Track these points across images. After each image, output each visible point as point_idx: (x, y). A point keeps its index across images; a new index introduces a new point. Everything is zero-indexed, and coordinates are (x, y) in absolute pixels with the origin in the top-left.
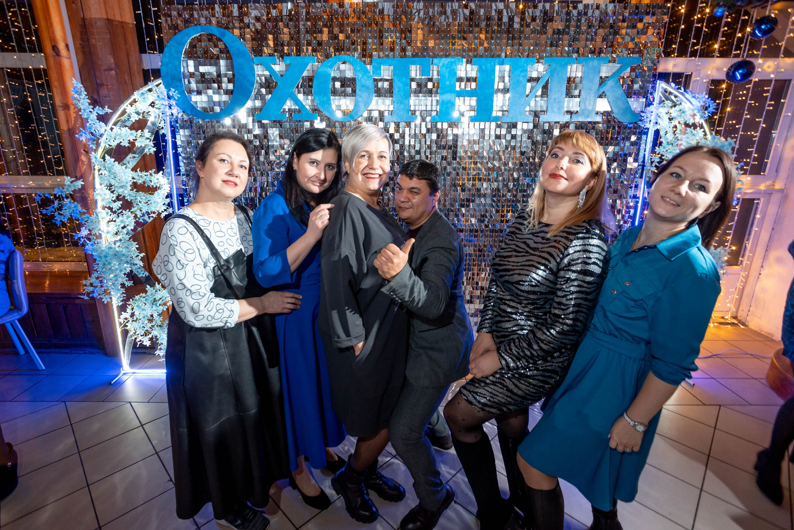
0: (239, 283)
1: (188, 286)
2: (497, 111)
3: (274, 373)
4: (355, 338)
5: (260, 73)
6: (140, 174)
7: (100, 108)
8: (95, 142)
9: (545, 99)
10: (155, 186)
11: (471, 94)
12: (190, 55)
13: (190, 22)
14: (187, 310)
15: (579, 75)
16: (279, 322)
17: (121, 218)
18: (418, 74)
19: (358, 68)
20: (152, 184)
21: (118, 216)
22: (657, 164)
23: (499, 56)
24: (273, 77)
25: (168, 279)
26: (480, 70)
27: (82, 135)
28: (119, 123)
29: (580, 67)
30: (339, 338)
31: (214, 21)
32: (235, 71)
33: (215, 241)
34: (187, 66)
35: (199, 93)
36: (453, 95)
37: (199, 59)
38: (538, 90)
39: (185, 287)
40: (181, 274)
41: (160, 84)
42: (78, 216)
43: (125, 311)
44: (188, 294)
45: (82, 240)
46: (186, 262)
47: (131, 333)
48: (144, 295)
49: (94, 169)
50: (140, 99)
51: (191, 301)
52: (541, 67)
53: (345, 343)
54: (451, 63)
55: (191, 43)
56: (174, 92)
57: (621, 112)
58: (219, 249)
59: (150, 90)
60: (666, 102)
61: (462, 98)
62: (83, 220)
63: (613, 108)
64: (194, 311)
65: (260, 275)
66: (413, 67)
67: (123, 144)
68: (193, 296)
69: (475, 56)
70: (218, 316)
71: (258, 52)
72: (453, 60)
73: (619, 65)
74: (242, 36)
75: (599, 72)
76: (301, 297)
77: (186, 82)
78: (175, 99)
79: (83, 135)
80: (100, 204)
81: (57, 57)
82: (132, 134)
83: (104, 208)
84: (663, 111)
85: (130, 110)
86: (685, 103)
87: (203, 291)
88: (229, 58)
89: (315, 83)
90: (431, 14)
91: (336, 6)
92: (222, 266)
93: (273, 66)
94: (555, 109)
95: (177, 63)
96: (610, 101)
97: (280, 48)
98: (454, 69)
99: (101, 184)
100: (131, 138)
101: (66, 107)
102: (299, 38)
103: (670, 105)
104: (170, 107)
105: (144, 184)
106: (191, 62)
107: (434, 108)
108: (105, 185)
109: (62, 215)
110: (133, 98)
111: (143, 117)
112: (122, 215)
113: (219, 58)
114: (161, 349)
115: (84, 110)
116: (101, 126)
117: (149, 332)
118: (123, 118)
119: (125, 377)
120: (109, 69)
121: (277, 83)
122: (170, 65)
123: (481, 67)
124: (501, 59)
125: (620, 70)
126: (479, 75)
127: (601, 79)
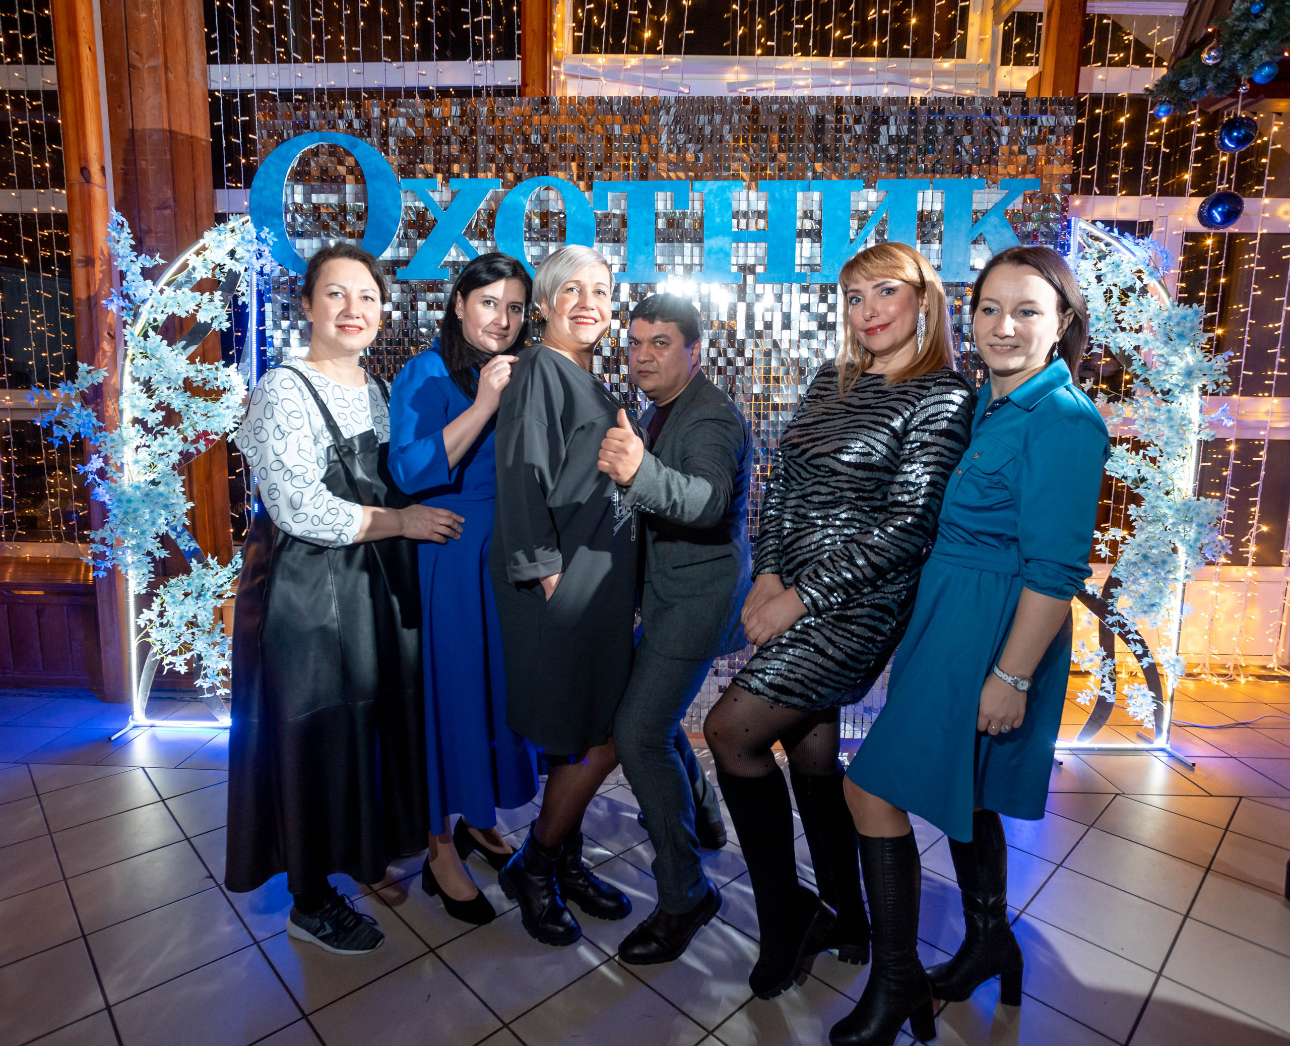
1: (289, 464)
2: (801, 265)
3: (409, 636)
4: (544, 564)
5: (409, 204)
6: (199, 367)
7: (148, 257)
8: (132, 313)
10: (221, 388)
11: (757, 238)
12: (300, 175)
13: (304, 127)
14: (282, 503)
15: (938, 207)
17: (160, 439)
18: (669, 207)
19: (571, 198)
20: (218, 383)
21: (156, 438)
23: (803, 178)
24: (429, 211)
25: (259, 454)
26: (771, 199)
27: (112, 301)
28: (176, 283)
29: (938, 195)
30: (517, 564)
31: (341, 124)
32: (370, 201)
33: (333, 409)
34: (293, 193)
35: (308, 235)
36: (727, 239)
37: (313, 184)
38: (870, 232)
40: (279, 447)
41: (247, 221)
42: (90, 433)
43: (149, 608)
44: (287, 478)
45: (90, 477)
46: (289, 430)
47: (155, 650)
48: (184, 577)
49: (126, 356)
50: (212, 244)
51: (288, 489)
52: (872, 195)
53: (527, 573)
54: (723, 189)
55: (301, 158)
56: (269, 233)
58: (339, 422)
59: (231, 230)
61: (742, 245)
62: (97, 440)
64: (292, 505)
67: (177, 315)
68: (295, 482)
69: (763, 178)
70: (329, 518)
72: (726, 183)
73: (1004, 192)
74: (384, 146)
75: (971, 203)
76: (463, 520)
77: (289, 219)
78: (268, 244)
79: (115, 300)
80: (127, 417)
81: (86, 185)
82: (194, 298)
83: (136, 421)
84: (1086, 265)
85: (195, 261)
86: (1122, 252)
87: (309, 477)
88: (361, 179)
89: (498, 219)
91: (536, 103)
92: (341, 447)
93: (431, 194)
95: (275, 189)
96: (994, 248)
97: (444, 166)
98: (728, 199)
99: (135, 379)
100: (191, 307)
101: (89, 262)
102: (475, 150)
103: (1096, 255)
104: (260, 255)
105: (204, 385)
106: (299, 188)
107: (696, 260)
108: (142, 380)
109: (65, 427)
110: (202, 242)
111: (214, 276)
112: (163, 435)
113: (344, 181)
114: (206, 676)
115: (123, 257)
116: (146, 286)
117: (186, 647)
118: (181, 277)
119: (136, 732)
120: (163, 207)
121: (435, 220)
122: (266, 193)
123: (773, 195)
124: (807, 182)
125: (1006, 200)
126: (769, 208)
127: (976, 213)
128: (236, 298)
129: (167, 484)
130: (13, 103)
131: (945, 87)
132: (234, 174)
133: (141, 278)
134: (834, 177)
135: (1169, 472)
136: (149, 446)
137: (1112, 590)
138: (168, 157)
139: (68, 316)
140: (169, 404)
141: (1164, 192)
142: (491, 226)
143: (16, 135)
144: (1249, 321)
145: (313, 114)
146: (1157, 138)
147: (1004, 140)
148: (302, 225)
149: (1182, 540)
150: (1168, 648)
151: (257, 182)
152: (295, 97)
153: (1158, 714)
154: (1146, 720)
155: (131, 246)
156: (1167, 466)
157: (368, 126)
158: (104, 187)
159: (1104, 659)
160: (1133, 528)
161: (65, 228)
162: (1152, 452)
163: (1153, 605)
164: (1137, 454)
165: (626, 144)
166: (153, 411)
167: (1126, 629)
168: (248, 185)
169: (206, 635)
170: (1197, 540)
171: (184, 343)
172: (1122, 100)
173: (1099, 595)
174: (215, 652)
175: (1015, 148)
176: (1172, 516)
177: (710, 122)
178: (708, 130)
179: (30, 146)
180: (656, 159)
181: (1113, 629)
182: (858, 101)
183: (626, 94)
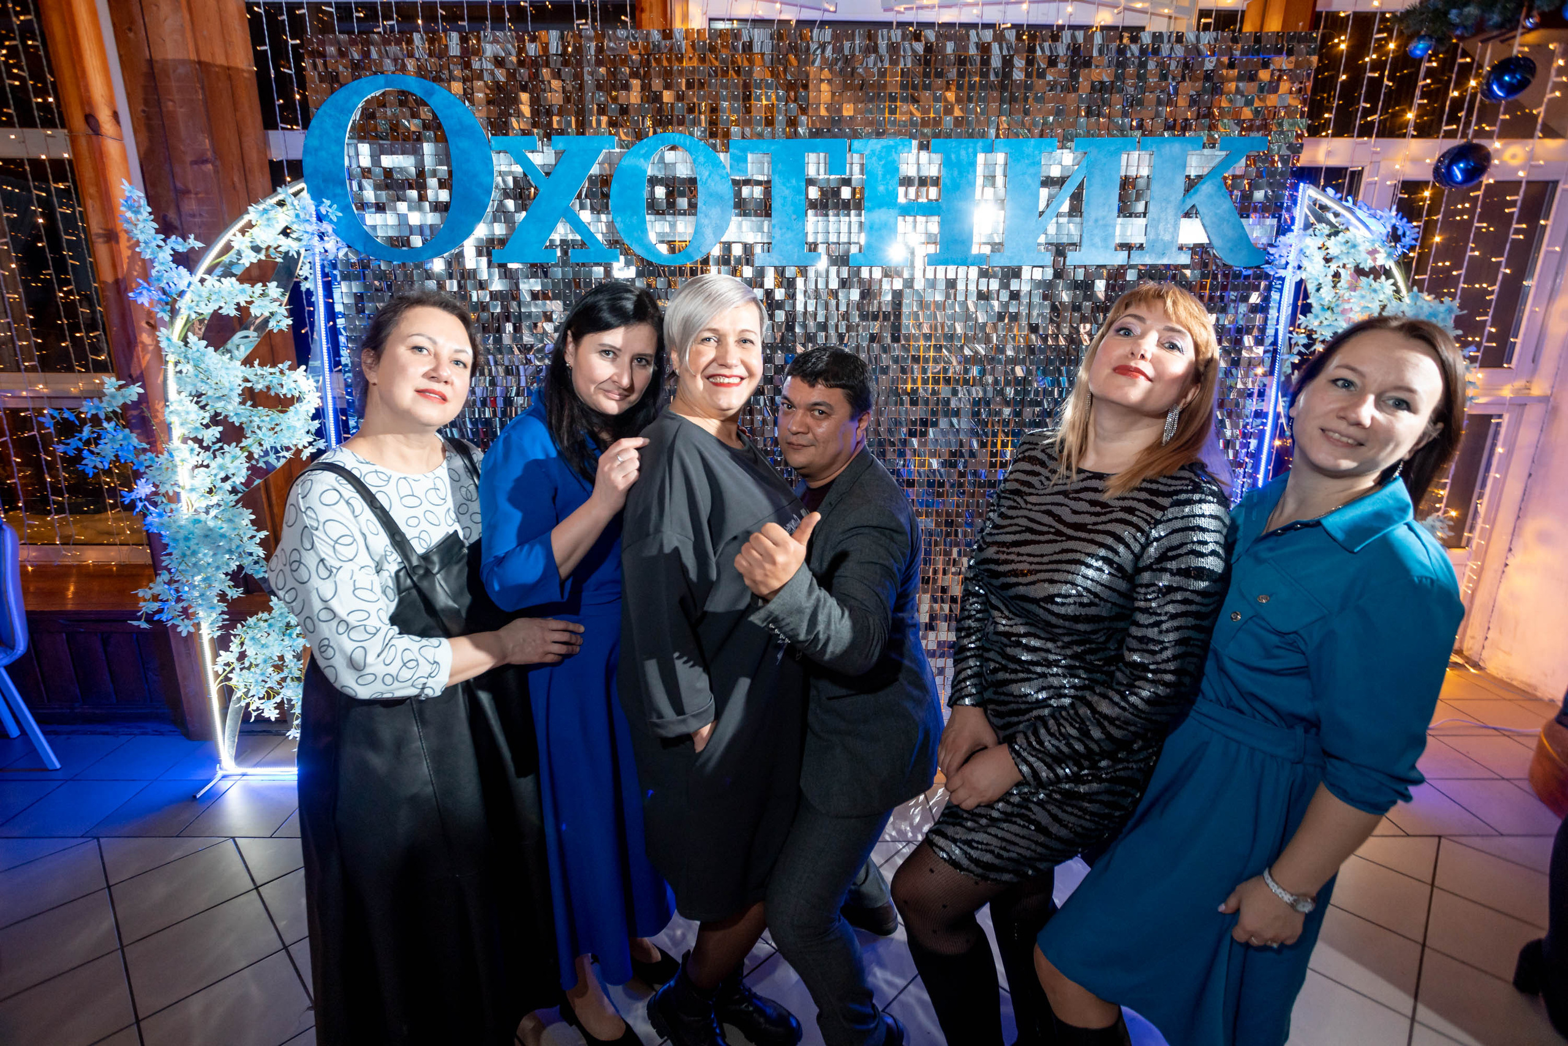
0: (451, 603)
1: (342, 612)
2: (980, 244)
3: (525, 785)
4: (694, 716)
5: (503, 168)
6: (259, 372)
7: (180, 239)
8: (168, 308)
9: (1078, 220)
10: (289, 396)
11: (929, 210)
12: (363, 132)
13: (364, 69)
14: (339, 662)
15: (1144, 172)
16: (537, 682)
17: (219, 460)
18: (822, 171)
19: (701, 159)
20: (284, 391)
21: (215, 457)
22: (1303, 350)
23: (983, 135)
24: (530, 177)
25: (300, 599)
26: (946, 163)
27: (141, 293)
28: (219, 271)
29: (1146, 157)
30: (660, 716)
31: (411, 65)
32: (454, 164)
33: (398, 516)
34: (358, 155)
35: (380, 208)
36: (893, 212)
37: (381, 142)
38: (1062, 203)
39: (335, 615)
40: (326, 589)
41: (302, 190)
42: (131, 457)
43: (227, 649)
44: (341, 630)
45: (140, 505)
46: (337, 564)
47: (239, 694)
48: (265, 615)
49: (167, 362)
50: (260, 222)
51: (347, 644)
52: (1067, 157)
53: (674, 727)
54: (889, 149)
55: (364, 109)
56: (330, 207)
57: (1229, 245)
58: (409, 533)
59: (281, 204)
60: (1319, 226)
61: (910, 219)
62: (141, 464)
63: (1213, 238)
64: (353, 665)
65: (497, 587)
66: (812, 158)
67: (224, 312)
68: (353, 635)
69: (936, 136)
70: (406, 674)
71: (499, 127)
72: (891, 142)
73: (1224, 153)
74: (468, 95)
75: (1184, 166)
76: (582, 629)
77: (355, 187)
78: (331, 221)
79: (145, 292)
80: (177, 432)
81: (94, 137)
82: (243, 291)
83: (185, 440)
84: (1312, 243)
85: (241, 243)
86: (1356, 227)
87: (373, 623)
88: (441, 138)
89: (615, 188)
90: (847, 52)
91: (656, 36)
92: (414, 569)
93: (530, 155)
94: (1097, 240)
95: (335, 149)
96: (1206, 224)
97: (544, 120)
98: (894, 162)
99: (181, 388)
100: (241, 301)
101: (111, 236)
103: (1326, 233)
104: (322, 236)
105: (268, 391)
106: (364, 148)
107: (854, 238)
108: (189, 390)
110: (246, 218)
111: (267, 259)
112: (223, 453)
113: (420, 139)
115: (147, 243)
116: (181, 275)
117: (275, 691)
118: (226, 261)
119: (227, 782)
120: (201, 160)
121: (536, 189)
122: (323, 154)
123: (948, 157)
124: (989, 141)
125: (1225, 163)
126: (944, 173)
127: (1188, 179)
128: (297, 285)
133: (174, 266)
134: (1022, 135)
138: (201, 97)
140: (226, 416)
142: (605, 196)
145: (374, 50)
148: (371, 195)
158: (120, 138)
180: (805, 110)
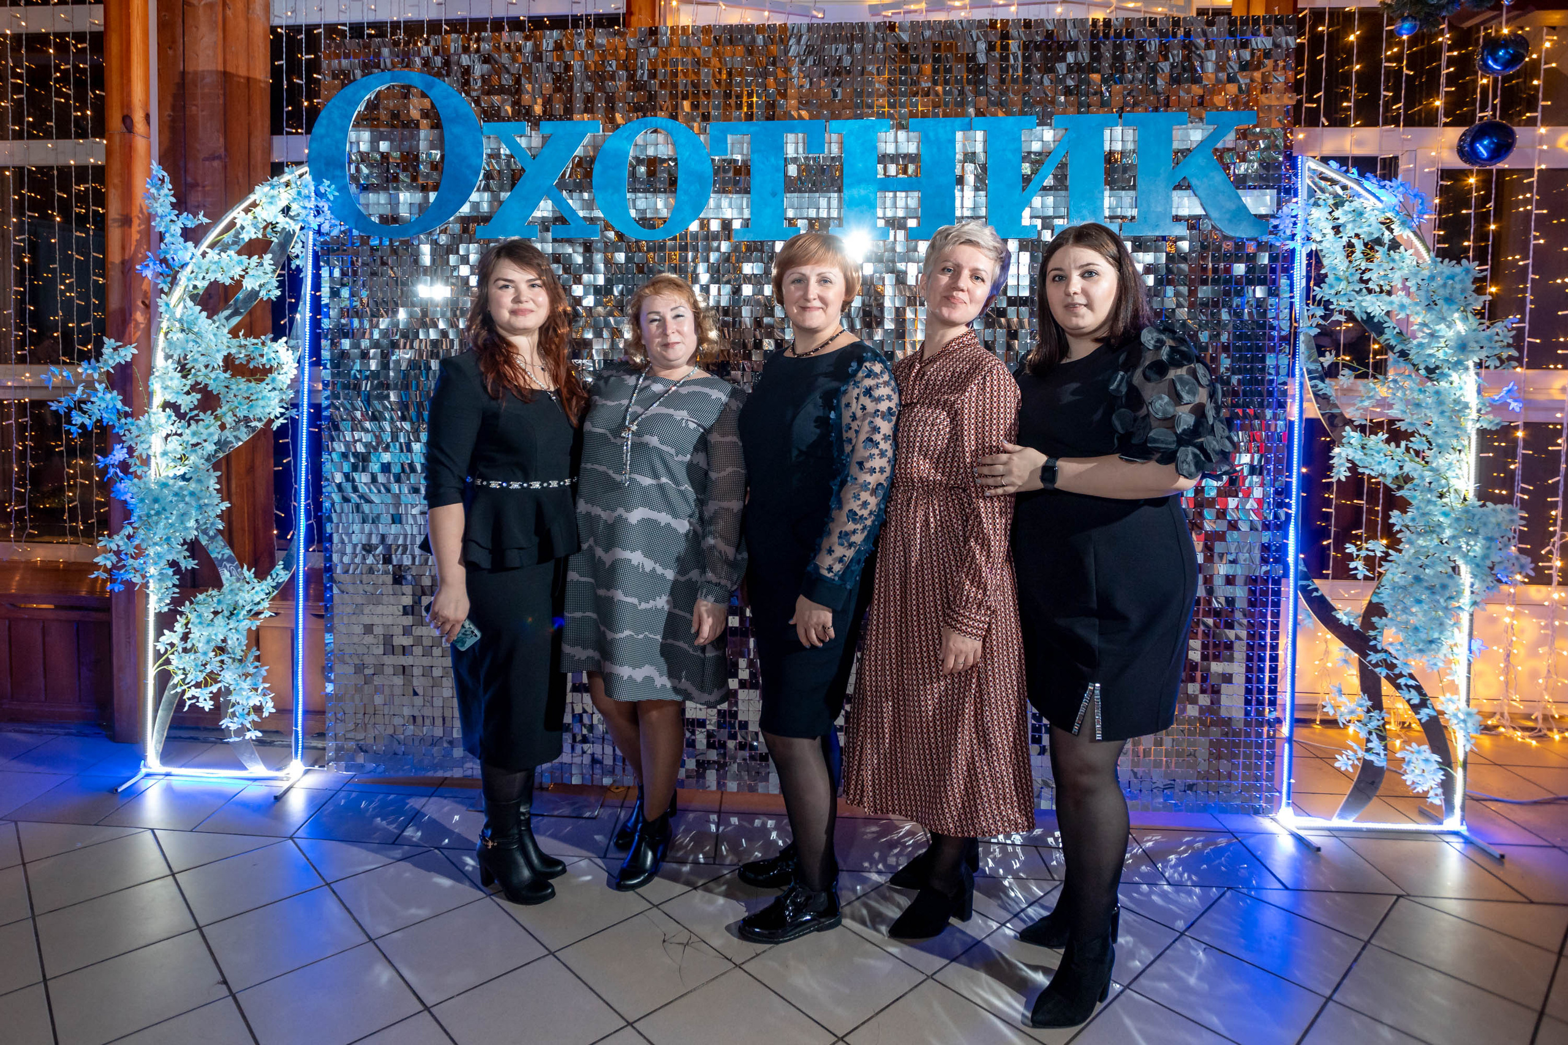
5: (492, 151)
6: (243, 342)
7: (191, 216)
8: (169, 279)
9: (1063, 192)
10: (268, 366)
11: (908, 186)
12: (366, 121)
13: (374, 67)
15: (1130, 146)
17: (194, 426)
18: (801, 150)
19: (682, 141)
20: (264, 360)
21: (189, 425)
24: (517, 159)
26: (924, 140)
27: (147, 266)
28: (221, 245)
29: (1130, 134)
31: (416, 63)
32: (447, 148)
34: (358, 141)
35: (375, 189)
36: (872, 188)
37: (381, 130)
38: (1045, 177)
41: (305, 173)
42: (113, 419)
43: (171, 629)
45: (113, 470)
47: (176, 680)
48: (215, 592)
49: (159, 329)
50: (263, 200)
52: (1048, 134)
54: (867, 129)
55: (369, 102)
56: (329, 187)
59: (287, 185)
61: (889, 195)
62: (121, 428)
63: (1207, 209)
67: (220, 282)
71: (492, 115)
72: (868, 121)
75: (1170, 141)
77: (353, 170)
78: (328, 200)
79: (150, 265)
80: (158, 400)
81: (127, 135)
82: (240, 263)
83: (164, 407)
85: (243, 220)
86: (1365, 197)
88: (437, 125)
89: (597, 168)
93: (519, 139)
94: (1085, 212)
95: (339, 136)
96: (1201, 196)
98: (872, 139)
99: (168, 357)
100: (237, 272)
101: (126, 221)
102: (571, 89)
103: (1331, 202)
105: (248, 362)
106: (366, 135)
107: (834, 214)
108: (176, 357)
109: (85, 413)
110: (252, 198)
111: (264, 235)
112: (197, 421)
113: (417, 126)
114: (234, 714)
115: (161, 217)
116: (186, 248)
117: (213, 678)
118: (228, 237)
119: (149, 782)
120: (213, 158)
121: (523, 170)
122: (328, 140)
123: (926, 136)
124: (967, 120)
125: (1214, 137)
126: (922, 151)
127: (1176, 153)
128: (289, 259)
129: (199, 481)
130: (57, 47)
131: (1131, 5)
132: (295, 119)
133: (182, 240)
134: (1000, 114)
135: (1443, 469)
136: (180, 435)
137: (1375, 619)
138: (221, 101)
139: (101, 281)
141: (1410, 122)
142: (588, 174)
143: (57, 80)
144: (1531, 276)
145: (386, 51)
146: (1398, 58)
147: (1210, 67)
148: (367, 177)
149: (1465, 556)
150: (1455, 697)
151: (318, 129)
152: (367, 31)
153: (1447, 786)
154: (1431, 793)
155: (172, 204)
156: (1440, 462)
157: (447, 63)
158: (148, 137)
159: (1368, 711)
160: (1399, 541)
161: (102, 182)
162: (1417, 443)
163: (1431, 642)
164: (1398, 446)
165: (749, 79)
166: (188, 393)
167: (1397, 671)
168: (309, 131)
169: (237, 664)
170: (1485, 557)
171: (227, 312)
172: (1350, 16)
173: (1356, 626)
174: (246, 685)
175: (1223, 76)
176: (1450, 526)
177: (850, 51)
178: (847, 61)
179: (71, 93)
180: (784, 96)
181: (1378, 670)
182: (1027, 24)
183: (749, 20)
